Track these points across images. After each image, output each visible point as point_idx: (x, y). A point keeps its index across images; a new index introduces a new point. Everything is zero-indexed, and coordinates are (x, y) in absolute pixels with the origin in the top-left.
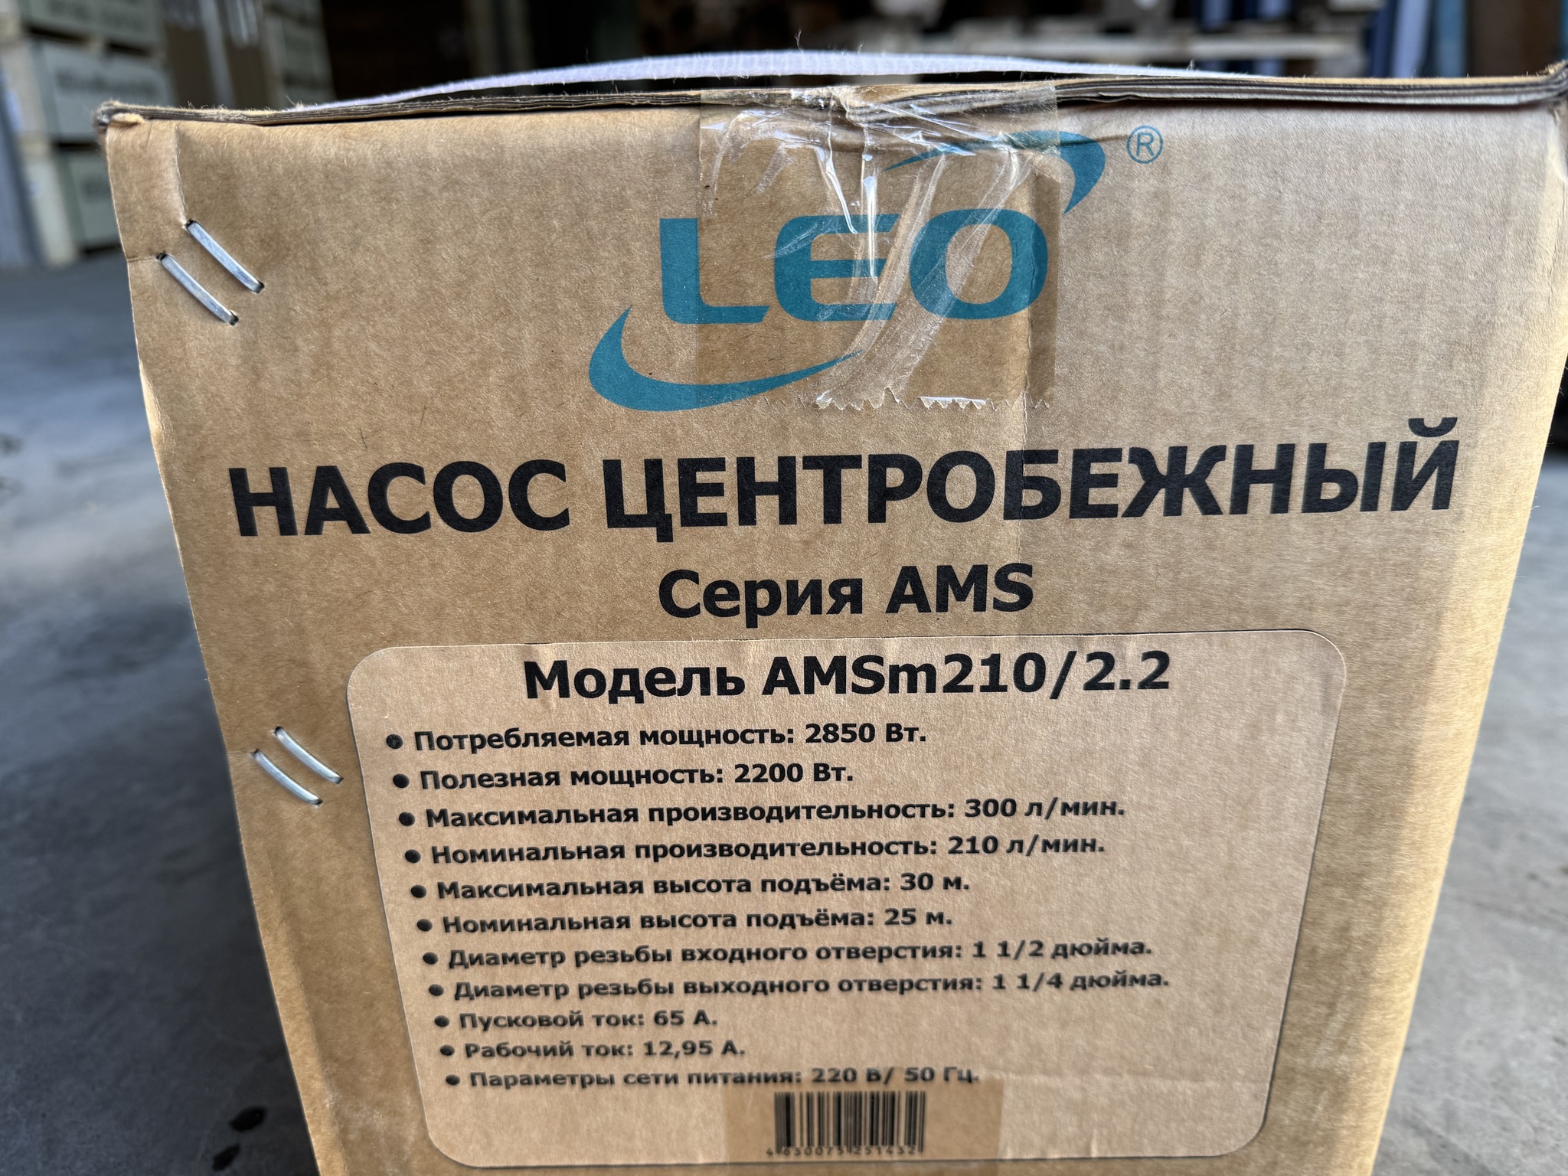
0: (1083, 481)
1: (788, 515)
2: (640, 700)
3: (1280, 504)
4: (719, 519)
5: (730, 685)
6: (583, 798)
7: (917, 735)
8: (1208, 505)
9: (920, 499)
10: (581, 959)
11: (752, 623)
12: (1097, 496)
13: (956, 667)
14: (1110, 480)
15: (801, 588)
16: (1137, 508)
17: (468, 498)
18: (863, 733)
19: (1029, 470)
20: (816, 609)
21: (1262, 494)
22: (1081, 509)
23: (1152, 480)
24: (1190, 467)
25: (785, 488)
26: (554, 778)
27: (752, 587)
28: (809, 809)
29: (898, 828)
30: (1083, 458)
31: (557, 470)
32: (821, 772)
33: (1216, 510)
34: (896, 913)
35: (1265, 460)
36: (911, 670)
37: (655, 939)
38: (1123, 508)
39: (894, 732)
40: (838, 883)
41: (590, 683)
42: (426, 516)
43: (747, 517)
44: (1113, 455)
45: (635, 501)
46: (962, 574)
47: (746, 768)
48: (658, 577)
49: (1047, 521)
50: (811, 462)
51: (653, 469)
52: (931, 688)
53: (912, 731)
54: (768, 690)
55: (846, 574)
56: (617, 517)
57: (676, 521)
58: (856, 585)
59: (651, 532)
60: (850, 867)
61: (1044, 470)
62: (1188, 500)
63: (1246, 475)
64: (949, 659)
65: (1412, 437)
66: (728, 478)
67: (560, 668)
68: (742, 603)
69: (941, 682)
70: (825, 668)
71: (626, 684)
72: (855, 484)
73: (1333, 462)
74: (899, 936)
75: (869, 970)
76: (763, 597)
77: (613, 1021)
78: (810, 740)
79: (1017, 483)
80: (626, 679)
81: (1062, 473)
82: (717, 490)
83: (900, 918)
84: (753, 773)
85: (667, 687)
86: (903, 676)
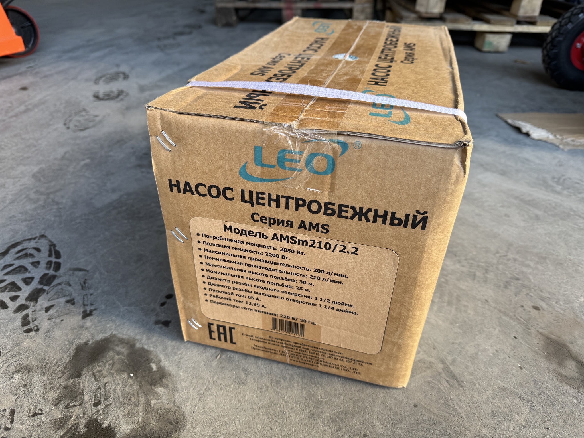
0: (340, 210)
1: (278, 206)
2: (246, 236)
3: (384, 222)
4: (264, 205)
5: (265, 237)
6: (235, 252)
7: (303, 254)
8: (368, 220)
9: (306, 208)
10: (233, 282)
11: (270, 226)
12: (343, 214)
13: (312, 242)
14: (346, 211)
15: (280, 221)
16: (352, 218)
17: (214, 192)
18: (293, 251)
19: (329, 206)
20: (283, 225)
21: (380, 220)
22: (340, 216)
23: (355, 213)
24: (364, 212)
25: (278, 201)
26: (229, 247)
27: (270, 219)
28: (280, 264)
29: (299, 271)
30: (341, 206)
31: (232, 190)
32: (283, 257)
33: (370, 221)
34: (298, 287)
35: (381, 213)
36: (303, 241)
37: (249, 282)
38: (349, 217)
39: (298, 252)
40: (286, 279)
41: (237, 231)
42: (206, 194)
43: (270, 205)
44: (347, 206)
45: (247, 198)
46: (314, 224)
47: (268, 253)
48: (251, 213)
49: (333, 217)
50: (283, 197)
51: (251, 193)
52: (307, 245)
53: (302, 253)
54: (273, 239)
55: (290, 220)
56: (243, 200)
57: (255, 203)
58: (292, 222)
59: (250, 205)
60: (289, 276)
61: (332, 207)
62: (363, 218)
63: (376, 215)
64: (311, 240)
65: (416, 214)
66: (266, 197)
67: (231, 227)
68: (268, 221)
69: (309, 244)
70: (285, 237)
71: (244, 232)
72: (292, 203)
73: (397, 216)
74: (299, 292)
75: (292, 297)
76: (272, 221)
77: (240, 296)
78: (281, 250)
79: (326, 208)
80: (244, 231)
81: (336, 208)
82: (264, 199)
83: (299, 289)
84: (269, 254)
85: (252, 235)
86: (301, 242)
